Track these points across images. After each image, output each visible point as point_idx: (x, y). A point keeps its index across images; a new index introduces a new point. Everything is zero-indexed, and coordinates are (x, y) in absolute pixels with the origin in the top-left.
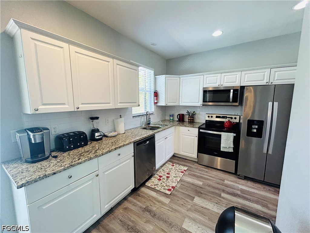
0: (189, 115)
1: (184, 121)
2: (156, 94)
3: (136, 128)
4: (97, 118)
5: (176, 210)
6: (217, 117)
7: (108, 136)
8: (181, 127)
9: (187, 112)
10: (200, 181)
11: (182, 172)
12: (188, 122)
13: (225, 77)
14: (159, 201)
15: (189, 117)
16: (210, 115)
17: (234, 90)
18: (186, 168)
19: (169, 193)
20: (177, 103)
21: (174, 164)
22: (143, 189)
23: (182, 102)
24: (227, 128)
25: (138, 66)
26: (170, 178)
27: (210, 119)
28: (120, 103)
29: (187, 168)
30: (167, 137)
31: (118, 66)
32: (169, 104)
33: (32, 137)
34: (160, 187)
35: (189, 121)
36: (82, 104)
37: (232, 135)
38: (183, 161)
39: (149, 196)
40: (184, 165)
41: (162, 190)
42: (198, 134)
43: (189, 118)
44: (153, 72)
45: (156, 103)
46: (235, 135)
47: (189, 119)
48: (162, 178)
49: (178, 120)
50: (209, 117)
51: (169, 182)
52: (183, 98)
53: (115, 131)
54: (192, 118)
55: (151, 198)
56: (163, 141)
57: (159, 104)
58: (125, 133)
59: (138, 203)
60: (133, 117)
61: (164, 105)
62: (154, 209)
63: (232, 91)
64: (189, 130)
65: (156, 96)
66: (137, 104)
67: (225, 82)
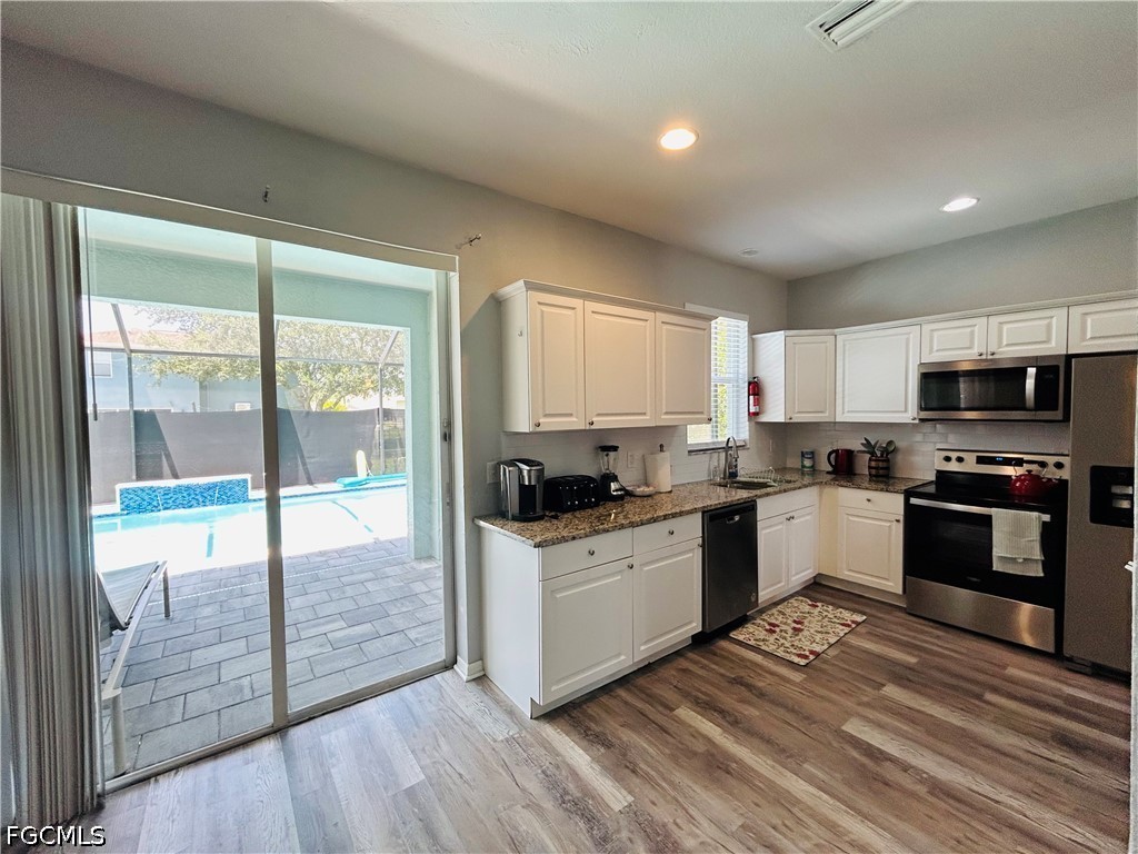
0: (873, 454)
1: (855, 474)
2: (755, 388)
3: (697, 483)
4: (615, 449)
5: (822, 697)
6: (980, 460)
7: (637, 494)
8: (840, 489)
9: (862, 444)
10: (909, 654)
11: (843, 625)
12: (870, 474)
13: (1005, 327)
14: (772, 673)
15: (870, 460)
16: (954, 455)
17: (1042, 370)
18: (860, 618)
19: (803, 662)
20: (827, 414)
21: (819, 604)
22: (724, 644)
23: (846, 410)
25: (710, 318)
26: (805, 633)
27: (954, 467)
28: (667, 413)
29: (865, 617)
30: (791, 514)
31: (665, 327)
32: (798, 418)
33: (525, 473)
34: (774, 647)
35: (874, 472)
36: (599, 415)
37: (1034, 520)
38: (849, 600)
39: (743, 659)
40: (855, 611)
41: (780, 653)
42: (902, 513)
43: (873, 464)
44: (746, 323)
45: (756, 414)
46: (1047, 518)
47: (870, 467)
48: (777, 629)
49: (830, 469)
50: (947, 459)
51: (800, 640)
52: (846, 400)
53: (647, 485)
54: (881, 464)
55: (748, 664)
56: (780, 527)
57: (764, 418)
58: (671, 492)
59: (714, 666)
60: (690, 452)
61: (781, 419)
62: (760, 684)
63: (1032, 371)
64: (869, 500)
65: (754, 395)
66: (705, 416)
67: (1005, 343)
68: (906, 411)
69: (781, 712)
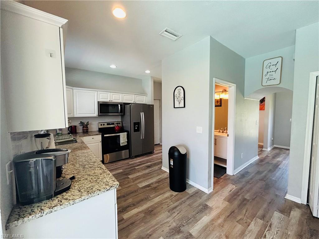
1: (77, 133)
6: (108, 124)
12: (83, 132)
15: (83, 128)
16: (103, 124)
17: (121, 105)
20: (72, 115)
23: (78, 113)
24: (117, 131)
27: (103, 127)
46: (126, 133)
47: (83, 130)
49: (69, 132)
50: (101, 125)
52: (78, 110)
54: (86, 129)
63: (119, 105)
64: (93, 138)
67: (113, 99)
68: (95, 113)
69: (132, 195)
